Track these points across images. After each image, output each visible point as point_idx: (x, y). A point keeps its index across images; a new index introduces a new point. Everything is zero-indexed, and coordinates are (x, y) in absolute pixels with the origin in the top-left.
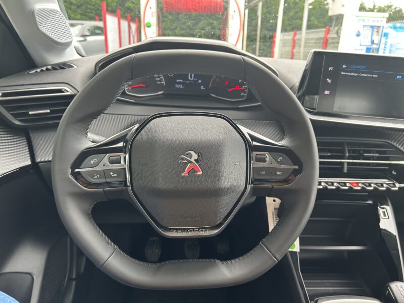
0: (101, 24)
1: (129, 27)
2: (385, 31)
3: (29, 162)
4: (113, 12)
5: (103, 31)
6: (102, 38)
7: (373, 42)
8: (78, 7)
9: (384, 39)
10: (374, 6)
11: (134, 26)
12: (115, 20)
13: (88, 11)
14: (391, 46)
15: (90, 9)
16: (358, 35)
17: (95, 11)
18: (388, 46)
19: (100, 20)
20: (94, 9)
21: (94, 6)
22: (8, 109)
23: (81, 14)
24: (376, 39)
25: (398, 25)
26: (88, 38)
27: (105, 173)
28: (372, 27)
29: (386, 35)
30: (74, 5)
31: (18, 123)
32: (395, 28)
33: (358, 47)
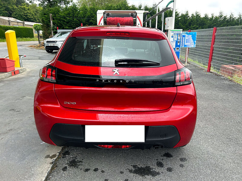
2: (183, 35)
7: (178, 39)
8: (68, 23)
13: (72, 24)
14: (187, 40)
15: (73, 23)
16: (172, 37)
17: (76, 24)
20: (75, 24)
21: (75, 22)
23: (69, 26)
25: (188, 33)
28: (177, 34)
30: (65, 22)
33: (172, 41)
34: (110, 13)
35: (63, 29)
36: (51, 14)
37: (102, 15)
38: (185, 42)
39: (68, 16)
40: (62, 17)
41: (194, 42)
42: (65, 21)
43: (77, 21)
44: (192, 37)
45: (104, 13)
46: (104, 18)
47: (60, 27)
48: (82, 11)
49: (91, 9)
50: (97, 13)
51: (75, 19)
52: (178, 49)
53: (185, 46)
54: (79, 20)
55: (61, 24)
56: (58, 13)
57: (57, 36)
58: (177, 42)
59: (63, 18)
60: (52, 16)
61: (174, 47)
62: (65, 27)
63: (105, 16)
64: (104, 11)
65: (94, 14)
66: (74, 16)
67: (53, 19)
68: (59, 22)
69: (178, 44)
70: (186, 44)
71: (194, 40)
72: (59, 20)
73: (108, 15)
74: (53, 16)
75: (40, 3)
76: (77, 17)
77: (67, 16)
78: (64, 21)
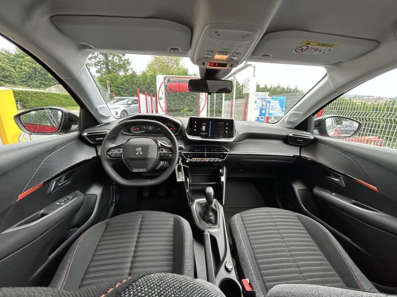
0: (137, 98)
1: (152, 99)
2: (268, 100)
3: (96, 155)
4: (143, 93)
5: (138, 101)
6: (138, 105)
7: (263, 105)
8: (126, 90)
9: (268, 104)
10: (271, 87)
11: (154, 99)
12: (144, 96)
13: (131, 92)
14: (272, 106)
16: (256, 103)
18: (271, 107)
19: (137, 96)
20: (134, 91)
21: (134, 89)
22: (89, 138)
23: (128, 94)
24: (264, 104)
25: (274, 97)
26: (131, 105)
27: (116, 154)
28: (262, 98)
29: (269, 102)
31: (92, 143)
32: (273, 99)
33: (256, 107)
34: (171, 79)
35: (121, 96)
36: (108, 81)
37: (163, 80)
38: (270, 109)
40: (120, 84)
41: (283, 110)
44: (280, 103)
45: (165, 79)
46: (165, 83)
47: (119, 94)
48: (141, 78)
49: (151, 76)
50: (157, 77)
52: (262, 118)
53: (270, 114)
55: (119, 92)
56: (115, 80)
57: (113, 102)
58: (261, 110)
61: (258, 116)
63: (166, 81)
64: (164, 76)
65: (154, 82)
66: (132, 83)
67: (111, 87)
68: (117, 89)
69: (263, 112)
70: (271, 112)
71: (281, 106)
72: (117, 87)
73: (169, 81)
74: (110, 83)
75: (97, 70)
76: (137, 84)
77: (126, 84)
78: (123, 89)
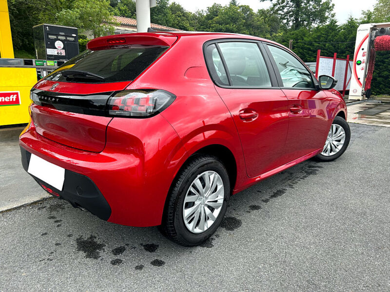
34: (386, 28)
36: (292, 41)
37: (368, 32)
39: (317, 40)
40: (307, 42)
42: (312, 48)
43: (330, 48)
45: (372, 30)
48: (344, 29)
50: (358, 29)
51: (327, 45)
54: (335, 47)
55: (304, 55)
56: (302, 38)
59: (308, 45)
60: (292, 43)
62: (310, 58)
63: (375, 33)
64: (372, 25)
66: (326, 39)
68: (301, 51)
72: (302, 48)
73: (381, 32)
74: (294, 44)
76: (333, 41)
77: (315, 42)
